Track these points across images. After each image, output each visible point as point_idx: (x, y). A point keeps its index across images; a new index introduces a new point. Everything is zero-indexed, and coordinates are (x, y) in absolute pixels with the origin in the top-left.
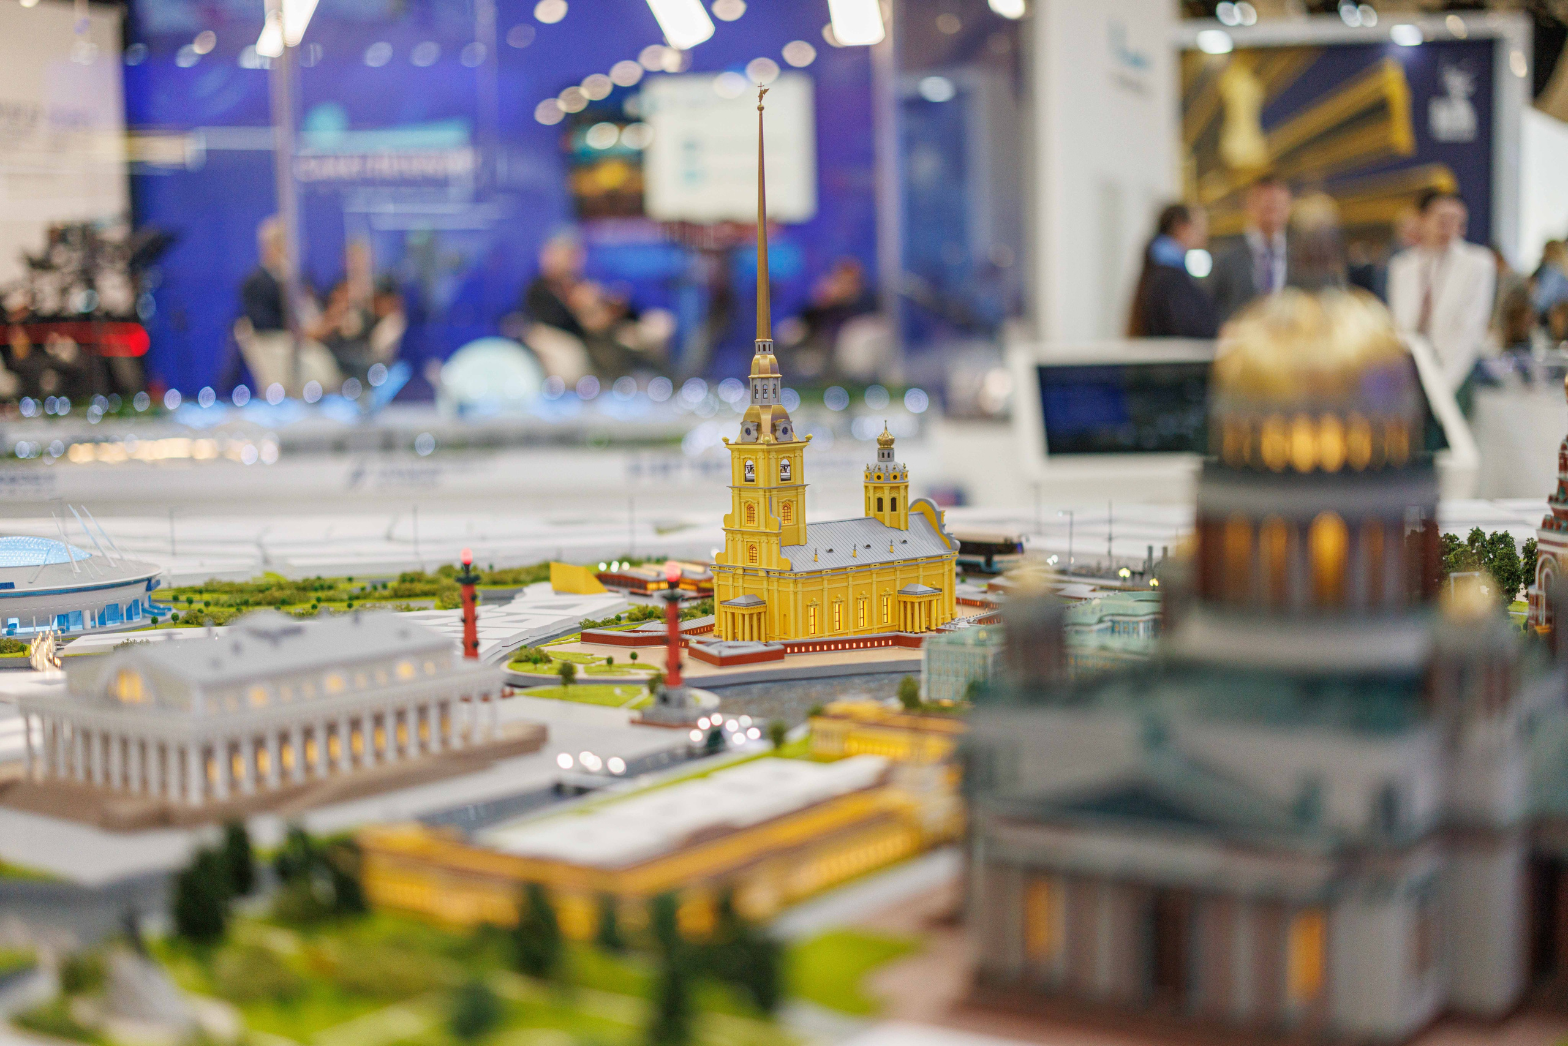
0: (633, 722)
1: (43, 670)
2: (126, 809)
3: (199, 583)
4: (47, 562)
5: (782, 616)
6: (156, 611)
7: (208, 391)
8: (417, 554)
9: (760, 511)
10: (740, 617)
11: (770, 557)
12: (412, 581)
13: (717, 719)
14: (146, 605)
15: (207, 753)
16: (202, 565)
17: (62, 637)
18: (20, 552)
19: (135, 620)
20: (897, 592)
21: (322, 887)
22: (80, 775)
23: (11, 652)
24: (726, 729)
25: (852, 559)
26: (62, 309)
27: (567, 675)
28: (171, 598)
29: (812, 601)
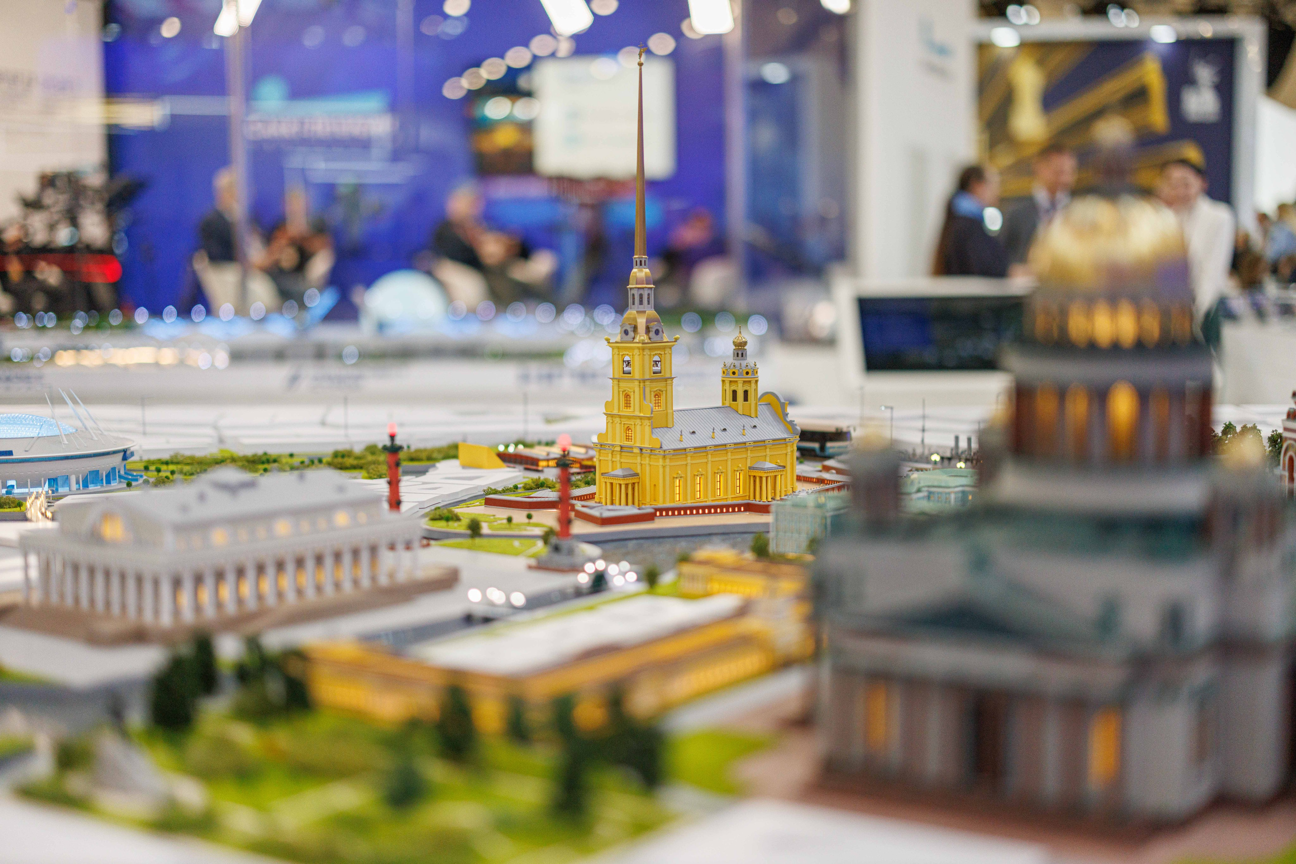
0: (530, 567)
1: (37, 521)
2: (108, 627)
3: (166, 456)
4: (40, 435)
5: (652, 486)
6: (130, 477)
7: (171, 309)
8: (346, 436)
9: (635, 399)
10: (618, 486)
11: (643, 437)
12: (343, 456)
13: (601, 565)
14: (122, 472)
15: (177, 583)
16: (168, 442)
17: (52, 496)
18: (17, 426)
19: (112, 484)
20: (748, 468)
21: (274, 688)
22: (69, 601)
23: (10, 508)
24: (608, 573)
25: (710, 440)
26: (50, 243)
27: (475, 529)
28: (142, 468)
29: (677, 474)
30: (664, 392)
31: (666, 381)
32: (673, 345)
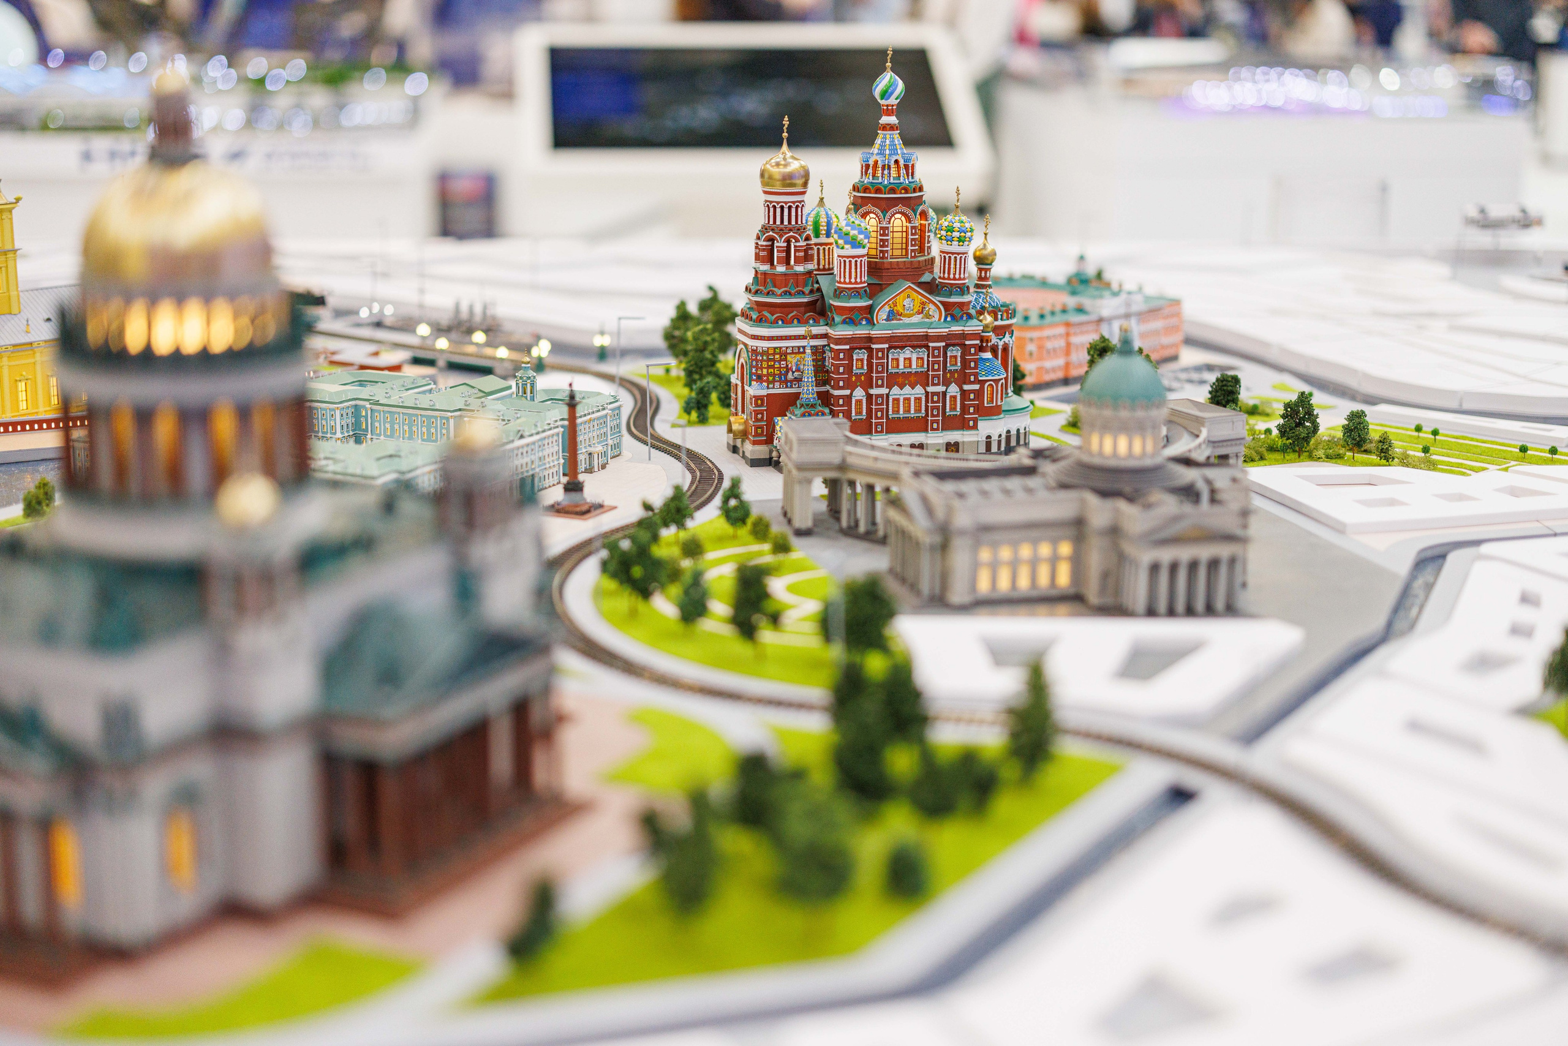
29: (21, 375)
30: (3, 269)
31: (6, 255)
32: (14, 208)
